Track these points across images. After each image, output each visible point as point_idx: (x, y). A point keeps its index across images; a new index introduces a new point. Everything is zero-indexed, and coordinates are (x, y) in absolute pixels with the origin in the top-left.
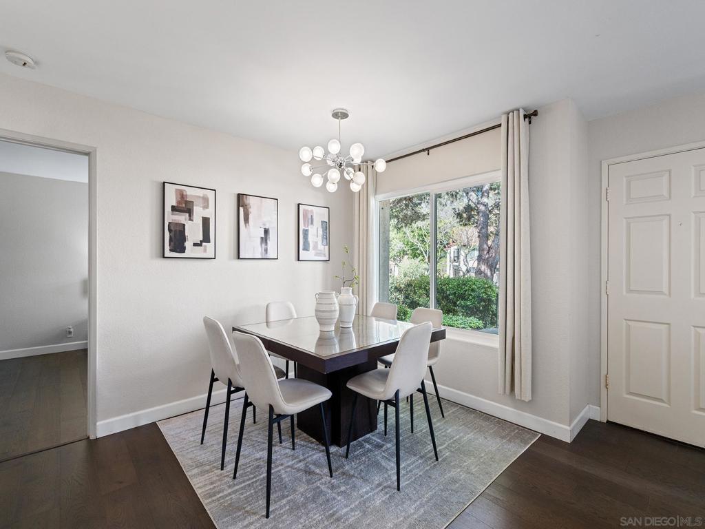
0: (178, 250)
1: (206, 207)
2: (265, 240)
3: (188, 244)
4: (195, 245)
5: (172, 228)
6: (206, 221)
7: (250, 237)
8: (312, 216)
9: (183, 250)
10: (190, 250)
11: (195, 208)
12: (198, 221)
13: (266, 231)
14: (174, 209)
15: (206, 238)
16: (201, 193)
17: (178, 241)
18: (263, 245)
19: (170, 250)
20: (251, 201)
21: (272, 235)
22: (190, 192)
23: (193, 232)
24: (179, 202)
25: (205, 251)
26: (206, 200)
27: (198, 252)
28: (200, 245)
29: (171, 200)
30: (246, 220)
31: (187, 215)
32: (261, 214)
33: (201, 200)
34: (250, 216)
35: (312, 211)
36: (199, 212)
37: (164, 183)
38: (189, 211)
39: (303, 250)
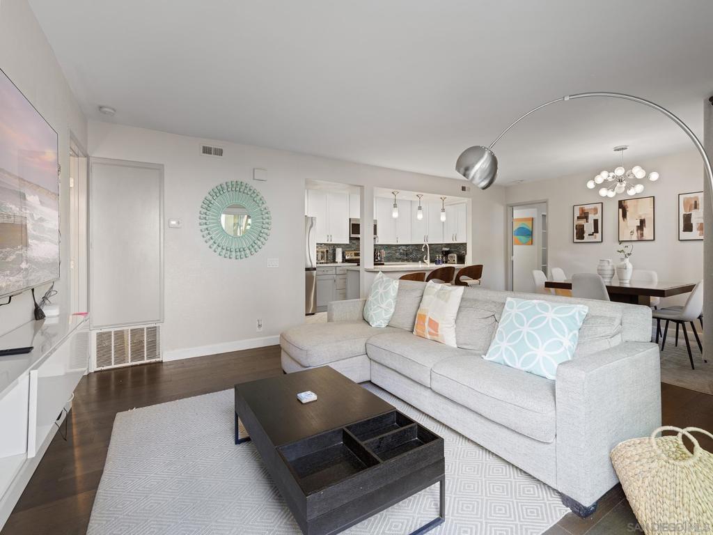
0: (581, 238)
1: (596, 213)
2: (640, 227)
3: (586, 235)
4: (590, 235)
5: (577, 228)
6: (596, 222)
7: (627, 226)
8: (695, 202)
9: (583, 238)
10: (587, 238)
11: (589, 215)
12: (591, 221)
13: (642, 222)
14: (578, 218)
15: (596, 231)
16: (593, 206)
17: (580, 233)
18: (639, 231)
19: (577, 239)
20: (628, 203)
21: (649, 224)
22: (586, 207)
23: (589, 228)
24: (581, 214)
25: (595, 238)
26: (596, 209)
27: (592, 239)
28: (592, 235)
29: (577, 214)
30: (624, 216)
31: (585, 220)
32: (638, 211)
33: (593, 210)
34: (628, 214)
35: (696, 198)
36: (592, 217)
37: (574, 206)
38: (586, 218)
39: (684, 231)
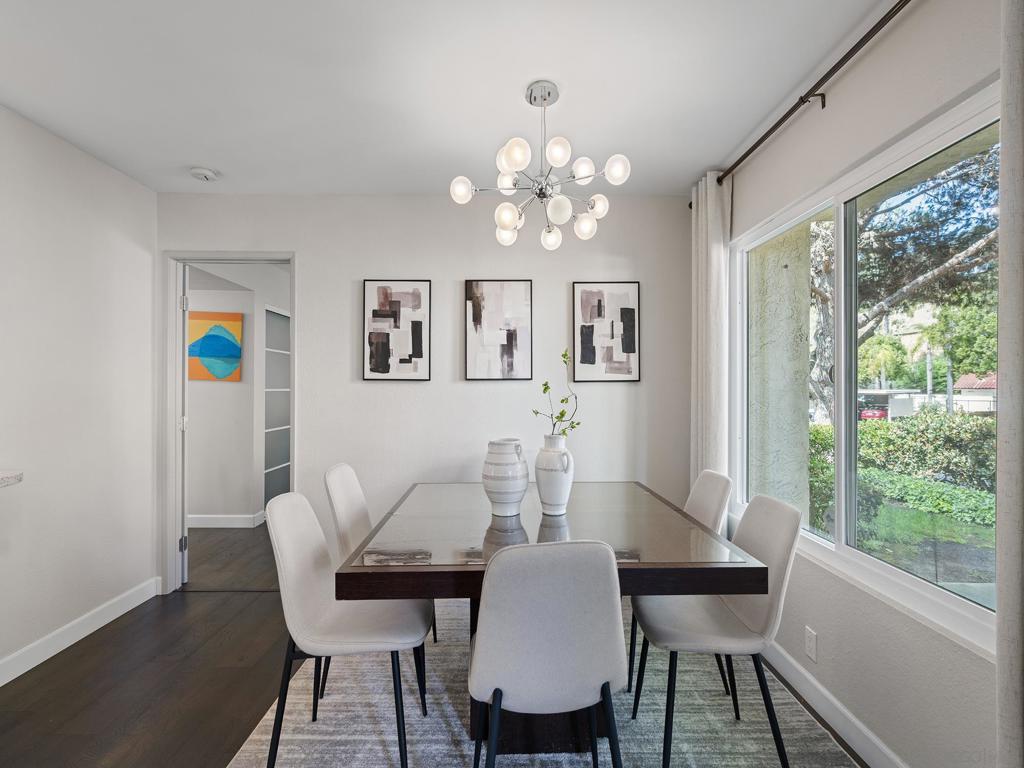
0: (380, 369)
1: (417, 306)
2: (509, 348)
3: (393, 361)
4: (402, 361)
5: (373, 340)
6: (417, 327)
7: (483, 345)
8: (600, 301)
9: (386, 369)
10: (396, 370)
11: (402, 309)
12: (406, 327)
13: (511, 336)
14: (376, 314)
15: (417, 352)
16: (409, 287)
17: (380, 356)
18: (505, 357)
19: (371, 370)
20: (486, 291)
21: (522, 340)
22: (396, 289)
23: (400, 342)
24: (382, 305)
25: (416, 369)
26: (416, 296)
27: (406, 372)
28: (409, 361)
29: (373, 304)
30: (477, 319)
31: (392, 320)
32: (504, 308)
33: (410, 298)
34: (484, 314)
35: (600, 293)
36: (407, 315)
37: (365, 281)
38: (394, 315)
39: (582, 362)
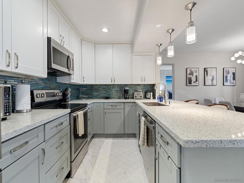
1: (196, 73)
2: (212, 80)
3: (192, 82)
4: (194, 82)
5: (189, 79)
6: (196, 76)
7: (208, 79)
8: (229, 71)
9: (191, 84)
10: (193, 84)
11: (194, 73)
12: (194, 76)
13: (213, 78)
14: (189, 74)
15: (197, 81)
16: (195, 69)
17: (190, 82)
18: (212, 82)
19: (189, 84)
20: (208, 70)
21: (215, 78)
22: (193, 69)
23: (193, 79)
24: (190, 72)
25: (196, 84)
26: (196, 71)
27: (195, 84)
28: (195, 82)
29: (188, 72)
31: (192, 75)
32: (212, 73)
33: (195, 71)
34: (208, 74)
35: (229, 70)
36: (195, 74)
37: (187, 68)
38: (193, 74)
39: (225, 82)
